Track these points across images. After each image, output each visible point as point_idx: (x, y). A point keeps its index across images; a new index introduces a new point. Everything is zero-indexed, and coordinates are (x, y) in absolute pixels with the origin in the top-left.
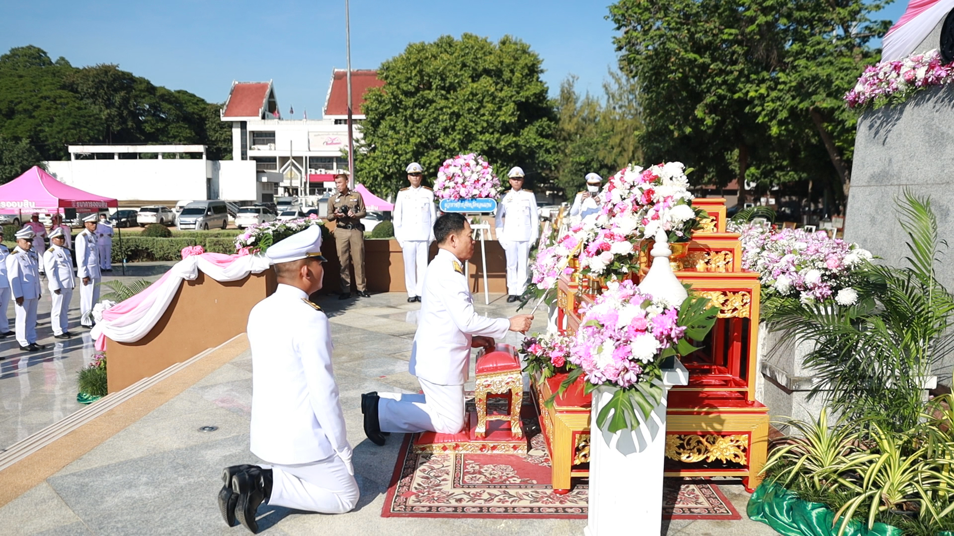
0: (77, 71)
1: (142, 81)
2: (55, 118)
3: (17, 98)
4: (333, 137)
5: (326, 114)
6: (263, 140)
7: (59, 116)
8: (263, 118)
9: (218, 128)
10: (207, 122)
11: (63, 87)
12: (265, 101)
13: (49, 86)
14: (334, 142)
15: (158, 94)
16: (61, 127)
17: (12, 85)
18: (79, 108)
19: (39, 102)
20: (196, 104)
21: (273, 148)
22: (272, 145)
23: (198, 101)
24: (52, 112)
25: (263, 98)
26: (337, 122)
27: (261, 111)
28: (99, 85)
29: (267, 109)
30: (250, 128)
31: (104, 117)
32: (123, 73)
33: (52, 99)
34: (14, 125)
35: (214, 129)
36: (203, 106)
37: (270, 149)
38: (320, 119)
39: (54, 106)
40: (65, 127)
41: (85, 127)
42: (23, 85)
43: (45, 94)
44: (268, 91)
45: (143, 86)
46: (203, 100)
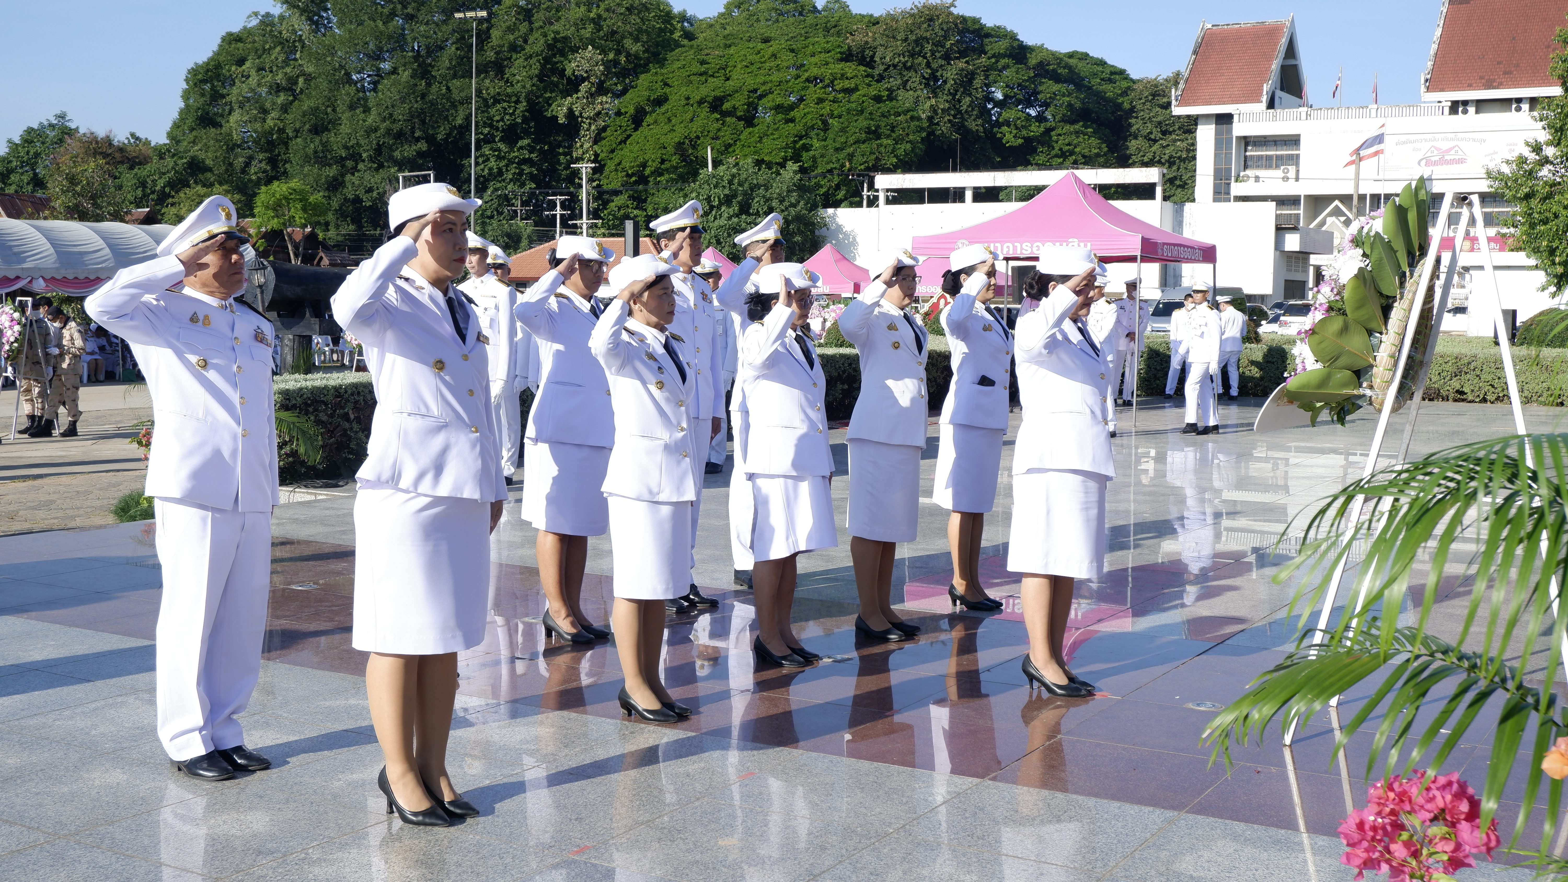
0: (874, 22)
1: (999, 33)
2: (830, 121)
3: (764, 83)
4: (1445, 146)
5: (1428, 89)
6: (1269, 158)
7: (840, 117)
8: (1271, 105)
9: (1157, 134)
10: (1133, 121)
11: (847, 57)
12: (1275, 66)
13: (823, 55)
14: (1447, 157)
15: (1033, 61)
16: (843, 140)
17: (757, 58)
18: (878, 99)
19: (804, 88)
20: (1110, 81)
21: (1292, 173)
22: (1292, 169)
23: (1112, 73)
24: (826, 108)
25: (1270, 60)
26: (1455, 107)
27: (1266, 88)
28: (916, 48)
29: (1279, 86)
30: (1239, 129)
31: (923, 116)
32: (964, 19)
33: (827, 82)
34: (756, 138)
35: (1147, 138)
36: (1124, 84)
37: (1286, 179)
38: (1413, 103)
39: (831, 97)
40: (852, 140)
41: (888, 137)
42: (774, 56)
43: (815, 71)
44: (1284, 41)
45: (1002, 46)
46: (1122, 72)
